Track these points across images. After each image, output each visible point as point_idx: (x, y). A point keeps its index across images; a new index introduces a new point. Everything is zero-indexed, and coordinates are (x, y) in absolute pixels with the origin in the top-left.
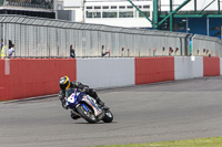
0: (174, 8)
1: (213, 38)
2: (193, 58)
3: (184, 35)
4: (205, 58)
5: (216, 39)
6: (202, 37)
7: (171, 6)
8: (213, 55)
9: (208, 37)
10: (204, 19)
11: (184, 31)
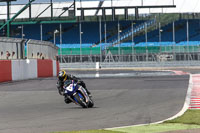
0: (11, 16)
1: (46, 43)
2: (28, 61)
3: (19, 40)
4: (39, 61)
5: (49, 43)
6: (36, 41)
7: (8, 14)
8: (47, 58)
9: (41, 42)
10: (38, 25)
11: (20, 37)
